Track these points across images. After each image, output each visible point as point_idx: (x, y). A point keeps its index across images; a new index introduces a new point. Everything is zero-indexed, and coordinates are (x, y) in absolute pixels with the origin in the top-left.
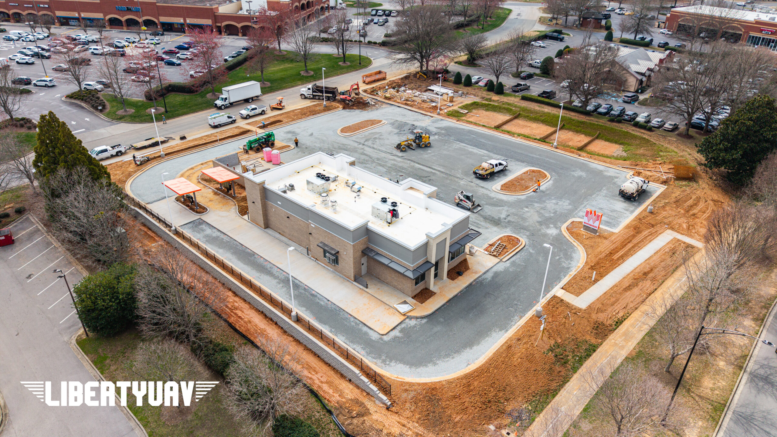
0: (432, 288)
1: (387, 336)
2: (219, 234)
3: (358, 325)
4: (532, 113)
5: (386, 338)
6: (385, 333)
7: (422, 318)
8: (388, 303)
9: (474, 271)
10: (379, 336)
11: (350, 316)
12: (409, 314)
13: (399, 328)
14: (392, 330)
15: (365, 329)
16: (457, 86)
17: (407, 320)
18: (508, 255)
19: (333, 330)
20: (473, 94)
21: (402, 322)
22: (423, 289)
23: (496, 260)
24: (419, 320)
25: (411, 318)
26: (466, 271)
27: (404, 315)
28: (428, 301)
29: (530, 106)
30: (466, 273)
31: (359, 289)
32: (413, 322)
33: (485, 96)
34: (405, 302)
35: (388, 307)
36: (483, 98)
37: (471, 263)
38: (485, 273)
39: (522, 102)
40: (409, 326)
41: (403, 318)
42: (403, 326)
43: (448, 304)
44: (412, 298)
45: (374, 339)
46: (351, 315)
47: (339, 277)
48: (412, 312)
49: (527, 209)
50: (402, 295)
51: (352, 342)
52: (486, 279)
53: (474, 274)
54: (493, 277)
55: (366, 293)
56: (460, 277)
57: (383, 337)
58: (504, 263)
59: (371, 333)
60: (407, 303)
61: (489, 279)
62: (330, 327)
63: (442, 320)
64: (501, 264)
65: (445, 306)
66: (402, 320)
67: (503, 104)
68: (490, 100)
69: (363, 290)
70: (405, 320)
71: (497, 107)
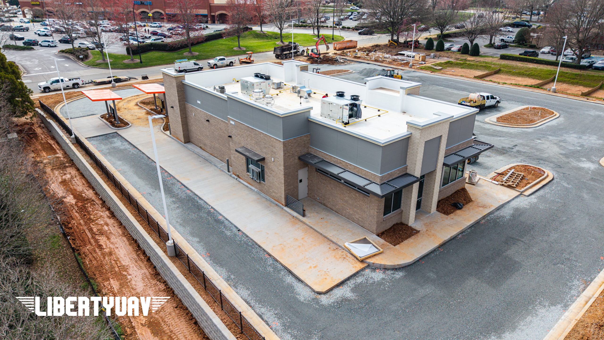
0: (412, 222)
1: (327, 296)
2: (128, 146)
3: (279, 271)
4: (515, 69)
5: (324, 300)
6: (324, 290)
7: (396, 269)
8: (334, 240)
9: (480, 205)
10: (313, 295)
11: (267, 256)
12: (371, 261)
13: (351, 283)
14: (338, 286)
15: (289, 279)
16: (428, 51)
17: (368, 271)
18: (531, 187)
19: (232, 277)
20: (446, 57)
21: (357, 273)
22: (397, 224)
23: (513, 193)
24: (389, 272)
25: (374, 268)
26: (467, 203)
27: (362, 261)
28: (406, 242)
29: (511, 63)
30: (467, 206)
31: (291, 217)
32: (378, 276)
33: (459, 57)
34: (365, 241)
35: (334, 247)
36: (457, 59)
37: (474, 194)
38: (498, 209)
39: (501, 61)
40: (371, 281)
41: (359, 266)
42: (359, 280)
43: (441, 250)
44: (378, 235)
45: (302, 299)
46: (270, 255)
47: (264, 200)
48: (377, 258)
49: (539, 141)
50: (360, 230)
51: (260, 301)
52: (503, 217)
53: (481, 209)
54: (513, 216)
55: (301, 224)
56: (458, 212)
57: (319, 296)
58: (526, 198)
59: (299, 287)
60: (370, 243)
61: (508, 217)
62: (229, 271)
63: (432, 275)
64: (522, 198)
65: (438, 253)
66: (358, 269)
67: (481, 63)
68: (466, 60)
69: (297, 218)
70: (363, 270)
71: (473, 65)
